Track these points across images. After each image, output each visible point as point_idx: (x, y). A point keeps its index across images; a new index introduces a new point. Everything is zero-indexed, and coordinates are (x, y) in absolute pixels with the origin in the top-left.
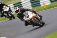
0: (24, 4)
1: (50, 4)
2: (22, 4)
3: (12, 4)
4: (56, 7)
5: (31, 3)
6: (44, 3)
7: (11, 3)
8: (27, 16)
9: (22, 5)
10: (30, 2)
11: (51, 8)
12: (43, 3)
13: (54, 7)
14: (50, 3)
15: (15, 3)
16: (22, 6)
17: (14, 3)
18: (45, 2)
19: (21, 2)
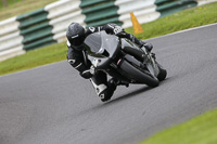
0: (56, 17)
1: (157, 20)
2: (49, 16)
3: (13, 19)
4: (178, 29)
5: (83, 13)
6: (135, 14)
7: (8, 16)
9: (51, 23)
10: (80, 12)
11: (159, 33)
12: (129, 16)
13: (171, 29)
14: (158, 15)
15: (26, 15)
16: (51, 27)
19: (46, 13)
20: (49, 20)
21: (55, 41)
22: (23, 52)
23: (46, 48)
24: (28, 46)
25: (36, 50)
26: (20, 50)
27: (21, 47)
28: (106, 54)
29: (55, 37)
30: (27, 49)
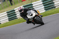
7: (4, 11)
8: (31, 14)
9: (16, 13)
11: (45, 16)
15: (9, 11)
17: (7, 11)
18: (39, 9)
20: (15, 12)
21: (17, 18)
23: (15, 20)
27: (8, 20)
29: (17, 17)
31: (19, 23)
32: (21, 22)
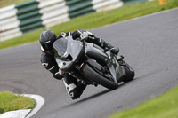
21: (94, 11)
22: (68, 20)
24: (72, 14)
25: (79, 18)
26: (65, 18)
27: (66, 15)
28: (70, 58)
29: (94, 7)
30: (71, 17)
31: (101, 25)
32: (106, 23)
